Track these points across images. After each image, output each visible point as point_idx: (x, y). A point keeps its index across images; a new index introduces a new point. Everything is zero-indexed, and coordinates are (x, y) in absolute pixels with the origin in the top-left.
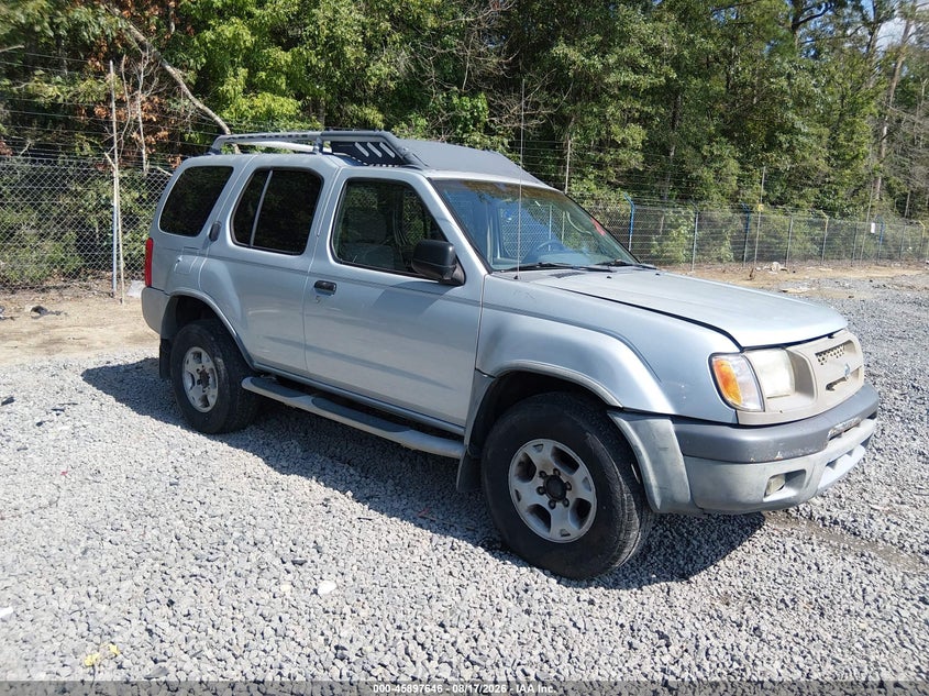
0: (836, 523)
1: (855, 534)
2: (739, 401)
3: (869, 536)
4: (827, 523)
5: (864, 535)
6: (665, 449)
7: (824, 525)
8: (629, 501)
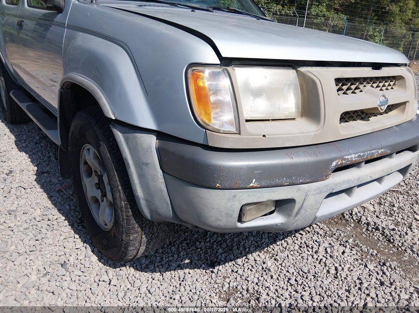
0: (377, 229)
1: (389, 241)
2: (210, 120)
3: (400, 244)
4: (370, 229)
5: (396, 243)
6: (147, 164)
7: (367, 229)
8: (127, 208)
